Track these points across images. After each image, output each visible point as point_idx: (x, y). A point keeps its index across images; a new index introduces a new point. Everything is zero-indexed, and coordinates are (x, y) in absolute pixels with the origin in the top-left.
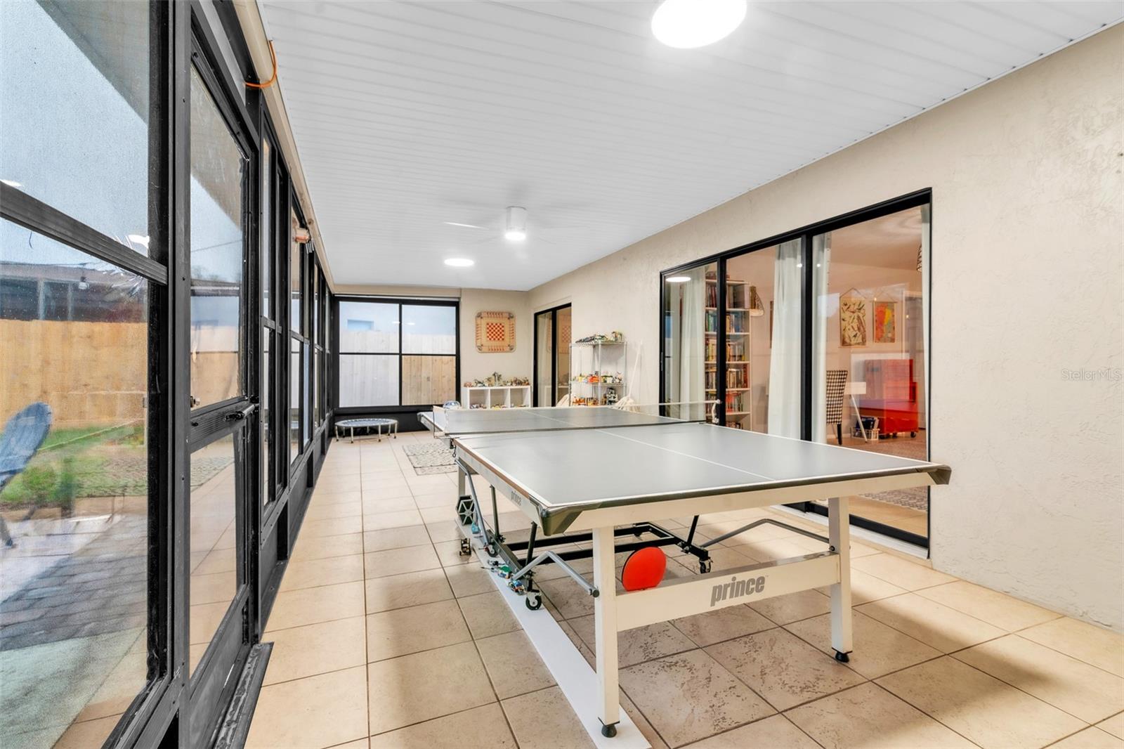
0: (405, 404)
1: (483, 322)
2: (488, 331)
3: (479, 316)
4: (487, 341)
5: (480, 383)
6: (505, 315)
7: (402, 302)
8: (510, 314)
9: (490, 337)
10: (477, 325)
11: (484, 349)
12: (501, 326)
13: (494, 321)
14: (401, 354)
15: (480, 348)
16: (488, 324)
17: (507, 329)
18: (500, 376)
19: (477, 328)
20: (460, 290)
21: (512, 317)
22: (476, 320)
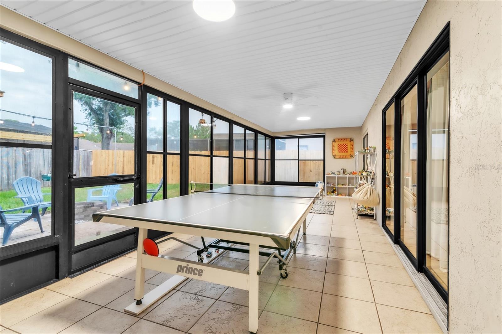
0: (301, 182)
1: (336, 144)
2: (339, 148)
3: (334, 141)
4: (338, 153)
5: (333, 173)
6: (348, 140)
7: (299, 137)
8: (351, 139)
9: (340, 151)
10: (333, 145)
11: (336, 157)
12: (346, 146)
13: (342, 143)
14: (299, 160)
15: (334, 157)
16: (339, 145)
17: (349, 147)
18: (345, 170)
19: (333, 147)
20: (325, 129)
21: (352, 140)
22: (333, 143)
